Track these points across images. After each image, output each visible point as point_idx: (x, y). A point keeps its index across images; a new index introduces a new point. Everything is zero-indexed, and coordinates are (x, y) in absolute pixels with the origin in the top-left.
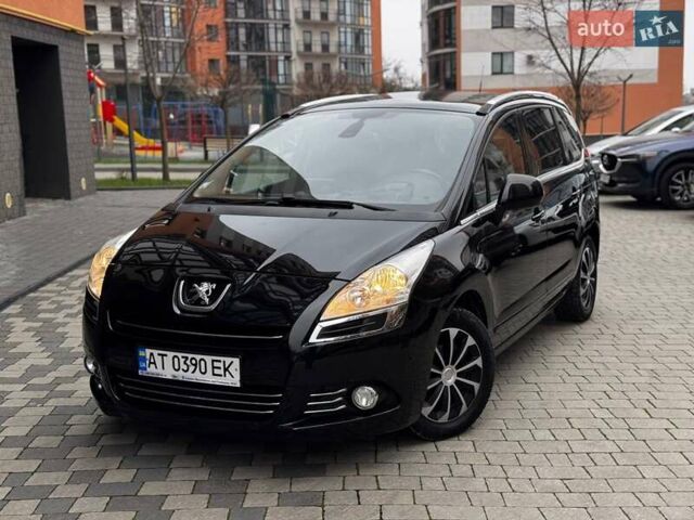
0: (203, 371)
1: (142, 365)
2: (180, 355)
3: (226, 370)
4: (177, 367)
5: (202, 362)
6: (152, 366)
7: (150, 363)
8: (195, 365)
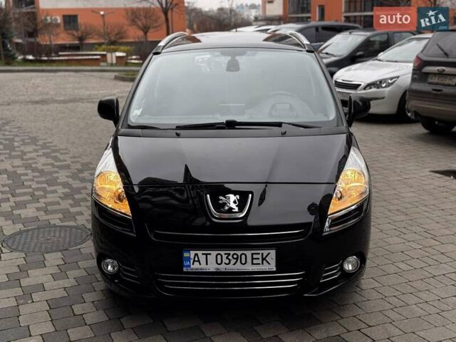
0: (243, 262)
1: (186, 263)
2: (222, 253)
3: (263, 259)
4: (219, 262)
5: (243, 256)
6: (196, 263)
7: (194, 261)
8: (237, 259)
